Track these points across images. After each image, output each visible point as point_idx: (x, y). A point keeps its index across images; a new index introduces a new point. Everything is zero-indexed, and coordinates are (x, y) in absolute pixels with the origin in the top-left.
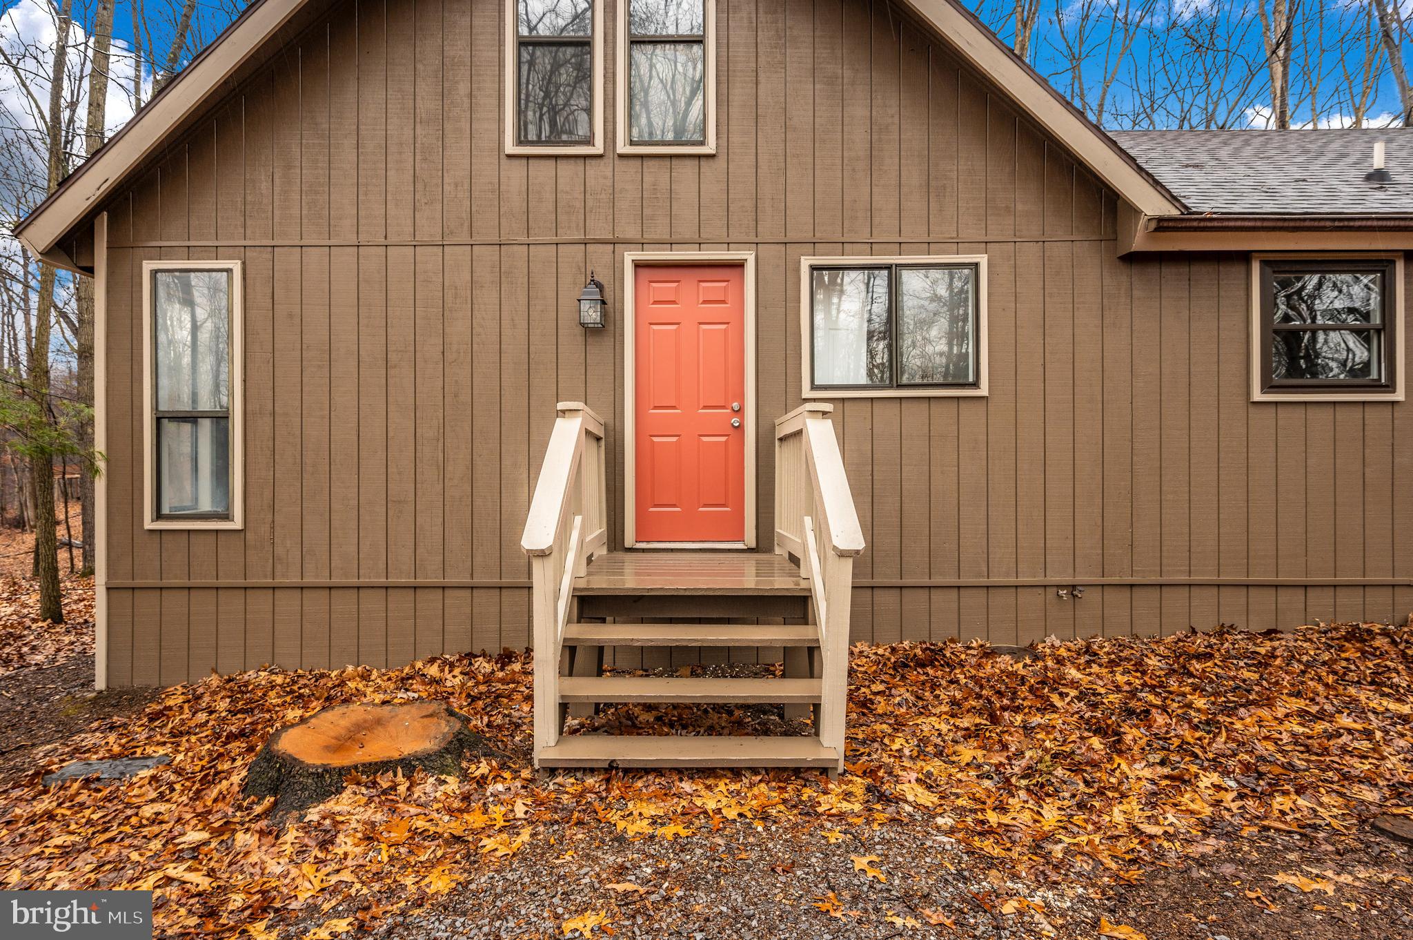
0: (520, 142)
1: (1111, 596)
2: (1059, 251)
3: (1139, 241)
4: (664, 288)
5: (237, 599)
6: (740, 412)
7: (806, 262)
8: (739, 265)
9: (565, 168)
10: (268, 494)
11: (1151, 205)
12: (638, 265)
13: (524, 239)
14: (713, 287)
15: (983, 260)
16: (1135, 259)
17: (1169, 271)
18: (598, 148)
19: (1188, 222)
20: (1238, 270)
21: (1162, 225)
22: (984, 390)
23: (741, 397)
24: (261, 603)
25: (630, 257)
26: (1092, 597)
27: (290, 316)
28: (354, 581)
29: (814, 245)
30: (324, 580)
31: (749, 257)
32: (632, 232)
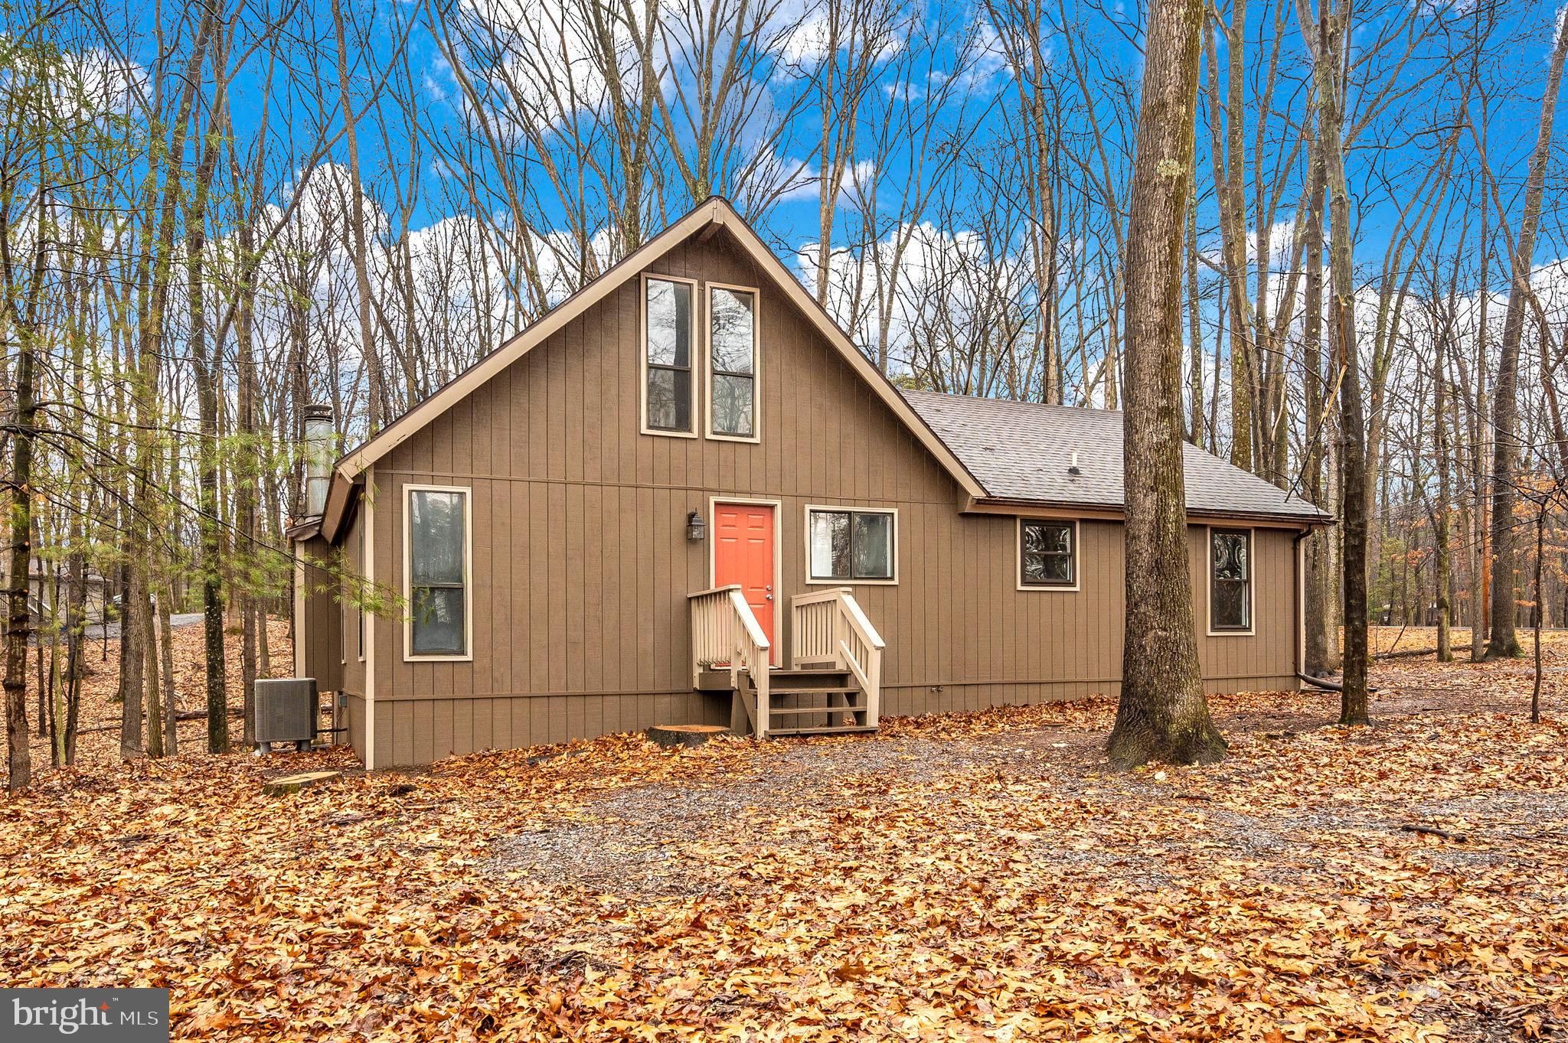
0: (650, 427)
1: (956, 690)
2: (931, 508)
3: (968, 509)
4: (729, 517)
5: (467, 706)
6: (771, 591)
7: (808, 508)
8: (772, 507)
9: (675, 444)
10: (488, 637)
11: (975, 492)
12: (717, 504)
13: (650, 484)
14: (756, 518)
15: (895, 511)
16: (965, 516)
17: (981, 521)
18: (695, 434)
19: (990, 500)
20: (1011, 522)
21: (979, 502)
22: (896, 582)
23: (772, 583)
24: (483, 708)
25: (713, 500)
26: (947, 691)
27: (503, 524)
28: (546, 693)
29: (811, 498)
30: (526, 693)
31: (778, 503)
32: (713, 485)
